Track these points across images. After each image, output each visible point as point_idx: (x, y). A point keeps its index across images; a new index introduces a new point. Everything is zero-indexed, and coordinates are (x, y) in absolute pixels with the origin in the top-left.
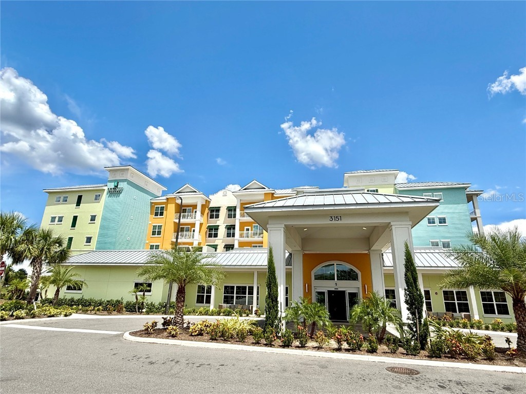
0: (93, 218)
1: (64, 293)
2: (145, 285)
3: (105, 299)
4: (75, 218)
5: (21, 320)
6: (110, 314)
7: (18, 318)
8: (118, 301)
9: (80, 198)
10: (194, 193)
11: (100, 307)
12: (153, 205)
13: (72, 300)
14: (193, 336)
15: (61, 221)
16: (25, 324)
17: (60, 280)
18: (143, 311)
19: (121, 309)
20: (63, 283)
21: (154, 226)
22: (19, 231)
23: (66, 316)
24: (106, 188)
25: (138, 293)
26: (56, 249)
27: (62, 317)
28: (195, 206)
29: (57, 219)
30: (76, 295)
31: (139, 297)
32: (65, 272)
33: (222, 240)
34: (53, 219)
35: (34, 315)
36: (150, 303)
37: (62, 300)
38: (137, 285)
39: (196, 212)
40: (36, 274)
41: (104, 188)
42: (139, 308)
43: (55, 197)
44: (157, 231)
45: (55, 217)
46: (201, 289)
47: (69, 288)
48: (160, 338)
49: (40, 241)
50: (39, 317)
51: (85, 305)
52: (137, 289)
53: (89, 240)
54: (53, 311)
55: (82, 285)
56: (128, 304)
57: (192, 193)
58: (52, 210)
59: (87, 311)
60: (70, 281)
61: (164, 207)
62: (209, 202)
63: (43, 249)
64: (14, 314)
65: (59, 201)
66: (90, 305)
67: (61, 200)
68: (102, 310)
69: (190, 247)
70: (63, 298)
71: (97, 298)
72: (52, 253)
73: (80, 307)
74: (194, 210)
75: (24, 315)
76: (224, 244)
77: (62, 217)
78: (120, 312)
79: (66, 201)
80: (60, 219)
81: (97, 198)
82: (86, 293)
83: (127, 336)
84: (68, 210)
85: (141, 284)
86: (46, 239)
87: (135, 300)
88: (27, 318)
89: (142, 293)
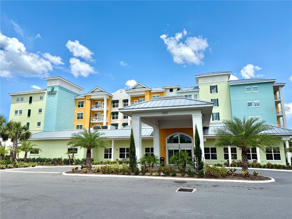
0: (40, 111)
1: (30, 156)
2: (73, 150)
3: (52, 157)
4: (29, 111)
5: (11, 169)
6: (55, 165)
7: (10, 168)
8: (59, 159)
9: (31, 98)
10: (102, 92)
11: (50, 162)
12: (76, 100)
13: (34, 159)
14: (95, 172)
15: (21, 113)
16: (14, 170)
17: (27, 148)
18: (73, 163)
19: (61, 162)
20: (29, 150)
21: (78, 114)
22: (4, 124)
23: (33, 166)
24: (46, 92)
25: (70, 154)
26: (24, 132)
27: (31, 167)
28: (103, 100)
29: (18, 112)
30: (36, 156)
31: (70, 157)
32: (29, 144)
33: (120, 121)
34: (16, 112)
35: (17, 166)
36: (77, 159)
37: (28, 159)
38: (69, 150)
39: (104, 104)
40: (15, 146)
41: (45, 92)
42: (71, 162)
43: (15, 98)
44: (80, 117)
45: (17, 111)
46: (106, 151)
47: (31, 152)
48: (79, 174)
49: (15, 128)
50: (20, 167)
51: (41, 161)
52: (69, 152)
53: (39, 124)
54: (26, 164)
55: (38, 151)
56: (65, 160)
57: (101, 92)
58: (15, 106)
59: (43, 164)
60: (32, 149)
61: (83, 102)
62: (112, 97)
63: (17, 133)
64: (8, 166)
65: (19, 101)
66: (44, 161)
67: (20, 100)
68: (51, 164)
69: (100, 126)
70: (29, 158)
71: (47, 157)
72: (22, 134)
73: (39, 162)
74: (103, 103)
75: (12, 166)
76: (122, 123)
77: (22, 111)
78: (61, 164)
79: (23, 100)
80: (21, 112)
81: (41, 98)
82: (41, 155)
83: (64, 173)
84: (24, 106)
85: (72, 149)
86: (18, 127)
87: (68, 158)
88: (14, 168)
89: (72, 154)
